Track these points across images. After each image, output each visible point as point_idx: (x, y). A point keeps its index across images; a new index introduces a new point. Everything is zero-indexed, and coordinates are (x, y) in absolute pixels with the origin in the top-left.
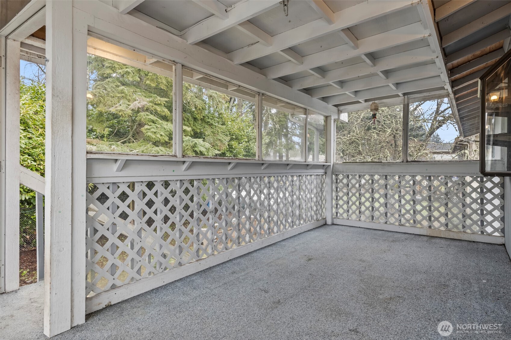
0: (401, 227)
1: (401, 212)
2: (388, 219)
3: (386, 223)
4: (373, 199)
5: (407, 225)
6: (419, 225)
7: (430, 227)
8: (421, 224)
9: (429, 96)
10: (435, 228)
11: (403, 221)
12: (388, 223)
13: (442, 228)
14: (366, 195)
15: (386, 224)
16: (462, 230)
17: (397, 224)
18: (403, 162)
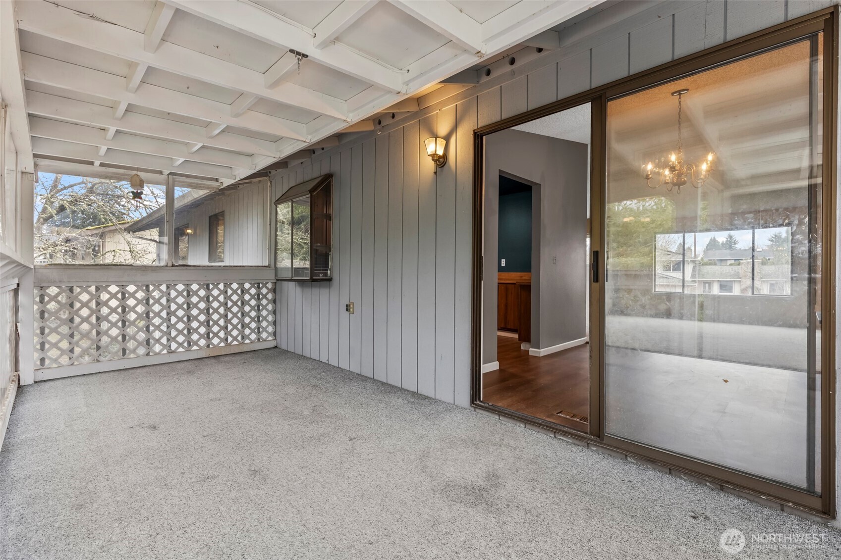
0: (172, 355)
1: (170, 334)
2: (151, 348)
3: (148, 354)
4: (125, 322)
5: (181, 350)
6: (195, 348)
7: (208, 346)
8: (198, 345)
9: (197, 184)
10: (215, 346)
11: (174, 346)
12: (151, 354)
13: (222, 344)
14: (110, 318)
15: (149, 357)
16: (242, 342)
17: (165, 352)
18: (167, 266)
